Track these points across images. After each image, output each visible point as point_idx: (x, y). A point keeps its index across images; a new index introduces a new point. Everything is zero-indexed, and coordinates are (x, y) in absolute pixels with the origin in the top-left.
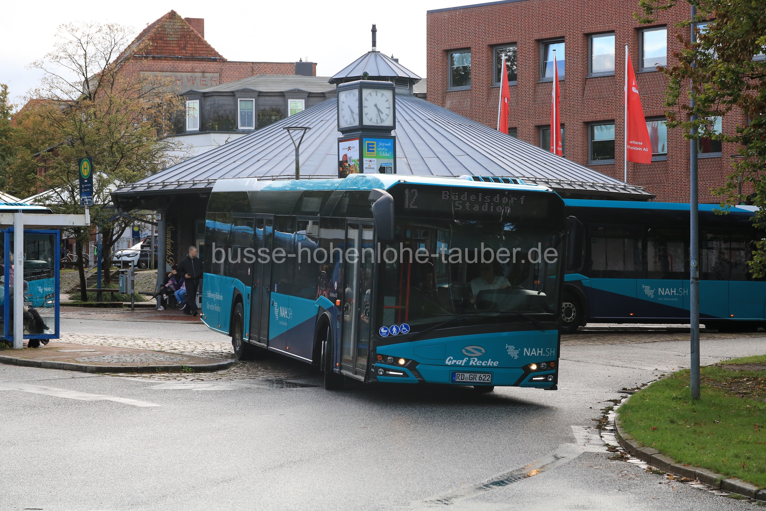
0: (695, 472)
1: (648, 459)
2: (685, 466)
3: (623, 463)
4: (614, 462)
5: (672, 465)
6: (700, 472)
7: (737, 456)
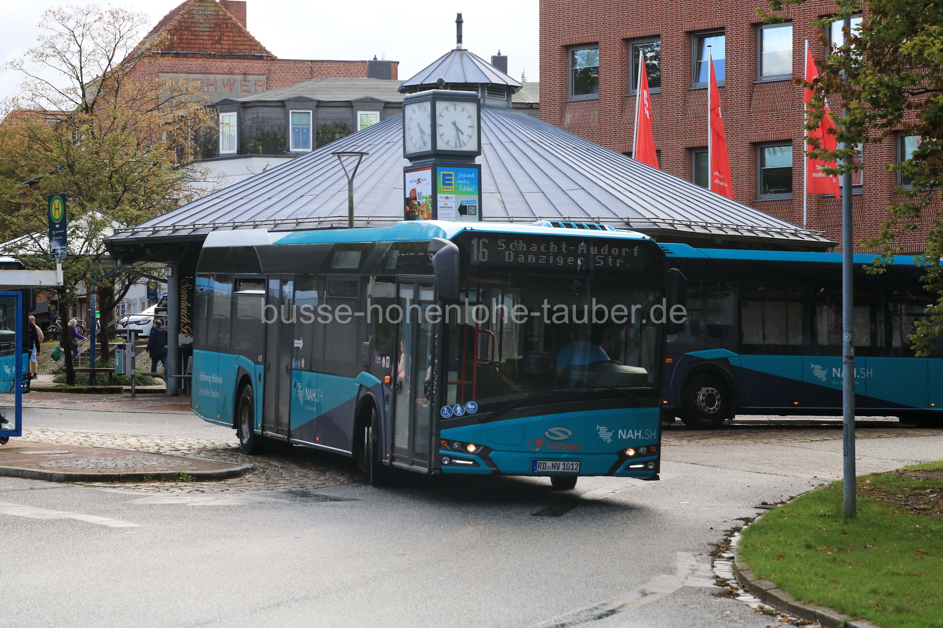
0: (815, 612)
1: (764, 595)
2: (804, 604)
3: (730, 600)
4: (719, 600)
5: (789, 603)
6: (822, 613)
7: (874, 592)
